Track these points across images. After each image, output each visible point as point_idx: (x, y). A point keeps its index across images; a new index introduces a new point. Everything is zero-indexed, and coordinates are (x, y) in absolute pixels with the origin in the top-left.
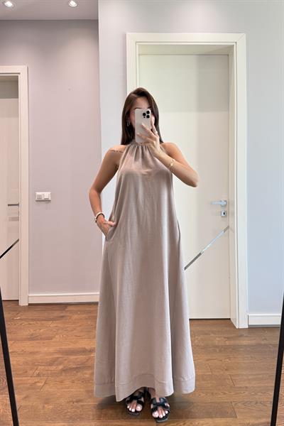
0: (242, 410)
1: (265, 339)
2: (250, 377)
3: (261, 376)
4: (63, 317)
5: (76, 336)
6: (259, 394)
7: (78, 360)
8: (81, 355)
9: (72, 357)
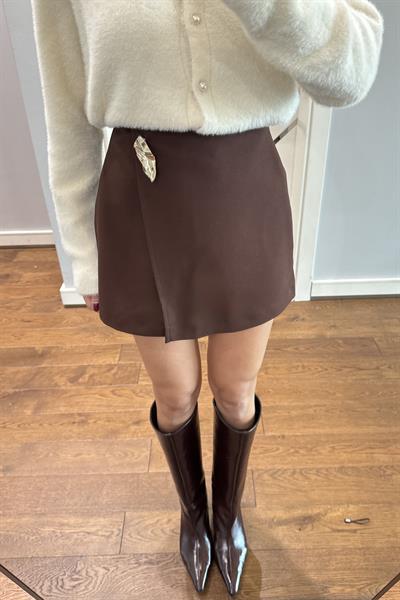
0: (267, 490)
1: (334, 326)
2: (294, 413)
3: (311, 411)
4: (7, 276)
5: (23, 321)
6: (302, 451)
7: (19, 376)
8: (25, 365)
9: (11, 370)
